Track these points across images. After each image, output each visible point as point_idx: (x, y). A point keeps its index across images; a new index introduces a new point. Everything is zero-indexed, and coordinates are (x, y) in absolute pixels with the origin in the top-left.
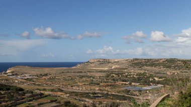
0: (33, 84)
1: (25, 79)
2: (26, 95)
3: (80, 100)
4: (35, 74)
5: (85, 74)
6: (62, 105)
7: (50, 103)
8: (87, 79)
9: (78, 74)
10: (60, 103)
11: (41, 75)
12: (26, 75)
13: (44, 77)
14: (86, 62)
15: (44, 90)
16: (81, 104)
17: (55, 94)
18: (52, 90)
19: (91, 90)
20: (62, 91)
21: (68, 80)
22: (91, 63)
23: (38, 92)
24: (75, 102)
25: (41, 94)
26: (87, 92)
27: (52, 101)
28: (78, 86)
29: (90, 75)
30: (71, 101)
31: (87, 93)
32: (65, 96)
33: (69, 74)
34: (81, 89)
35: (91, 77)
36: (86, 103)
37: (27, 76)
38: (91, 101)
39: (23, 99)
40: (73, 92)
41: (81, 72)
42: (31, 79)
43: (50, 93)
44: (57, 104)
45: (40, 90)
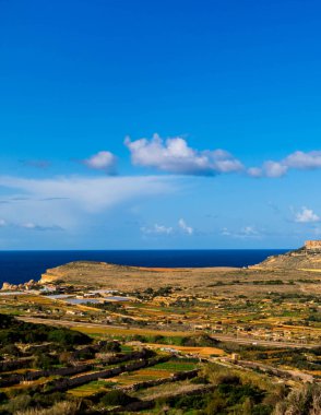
0: (125, 320)
1: (99, 306)
2: (100, 356)
3: (271, 373)
4: (131, 289)
5: (291, 289)
6: (212, 389)
7: (173, 381)
8: (299, 305)
9: (269, 289)
10: (207, 382)
11: (150, 291)
12: (101, 292)
13: (158, 299)
14: (296, 251)
15: (160, 339)
16: (274, 387)
17: (193, 352)
18: (185, 341)
19: (310, 340)
20: (215, 343)
21: (237, 309)
22: (311, 253)
23: (138, 346)
24: (256, 377)
25: (148, 354)
26: (299, 346)
27: (181, 377)
28: (269, 327)
29: (308, 293)
30: (242, 375)
31: (298, 351)
32: (224, 360)
33: (240, 290)
34: (276, 336)
35: (310, 298)
36: (291, 382)
37: (106, 295)
38: (308, 377)
39: (89, 368)
40: (252, 348)
41: (279, 282)
42: (119, 305)
43: (177, 349)
44: (196, 387)
45: (144, 341)
